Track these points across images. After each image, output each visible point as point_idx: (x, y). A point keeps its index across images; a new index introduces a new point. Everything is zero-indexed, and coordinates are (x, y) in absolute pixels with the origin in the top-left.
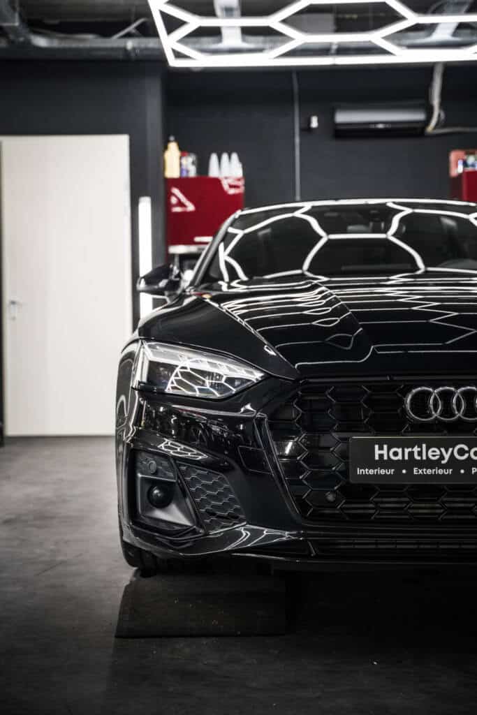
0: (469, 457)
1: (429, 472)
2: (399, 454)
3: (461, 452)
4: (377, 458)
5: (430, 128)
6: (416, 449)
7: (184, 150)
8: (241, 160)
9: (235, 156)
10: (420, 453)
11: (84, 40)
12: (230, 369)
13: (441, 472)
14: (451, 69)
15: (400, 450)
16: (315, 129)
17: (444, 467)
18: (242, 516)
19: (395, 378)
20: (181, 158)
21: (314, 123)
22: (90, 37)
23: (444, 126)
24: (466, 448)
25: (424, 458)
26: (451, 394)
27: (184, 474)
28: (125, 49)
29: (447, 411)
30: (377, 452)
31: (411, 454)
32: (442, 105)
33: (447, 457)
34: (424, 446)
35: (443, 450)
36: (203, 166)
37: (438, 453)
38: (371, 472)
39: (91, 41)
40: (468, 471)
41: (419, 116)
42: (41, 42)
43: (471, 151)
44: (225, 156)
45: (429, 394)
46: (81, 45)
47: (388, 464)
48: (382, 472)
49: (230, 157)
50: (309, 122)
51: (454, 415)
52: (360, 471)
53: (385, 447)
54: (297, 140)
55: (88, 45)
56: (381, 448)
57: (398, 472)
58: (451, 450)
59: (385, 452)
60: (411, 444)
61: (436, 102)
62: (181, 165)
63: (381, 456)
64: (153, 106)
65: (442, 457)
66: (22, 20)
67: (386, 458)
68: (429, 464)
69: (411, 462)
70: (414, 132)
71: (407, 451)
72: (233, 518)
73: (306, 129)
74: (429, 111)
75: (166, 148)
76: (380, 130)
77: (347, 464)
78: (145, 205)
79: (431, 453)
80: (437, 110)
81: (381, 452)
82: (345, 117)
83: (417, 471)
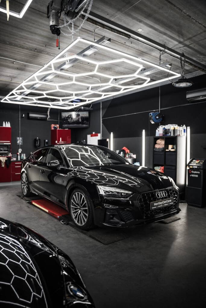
2: (157, 205)
3: (163, 202)
5: (47, 119)
9: (9, 122)
14: (52, 109)
16: (24, 117)
17: (162, 205)
23: (50, 119)
32: (50, 115)
41: (45, 117)
43: (55, 124)
44: (7, 122)
45: (159, 193)
49: (8, 123)
50: (23, 115)
51: (162, 196)
54: (20, 119)
60: (158, 202)
61: (48, 114)
70: (44, 120)
73: (22, 117)
74: (47, 115)
76: (39, 119)
79: (160, 203)
80: (49, 116)
81: (155, 204)
82: (31, 115)
83: (159, 206)
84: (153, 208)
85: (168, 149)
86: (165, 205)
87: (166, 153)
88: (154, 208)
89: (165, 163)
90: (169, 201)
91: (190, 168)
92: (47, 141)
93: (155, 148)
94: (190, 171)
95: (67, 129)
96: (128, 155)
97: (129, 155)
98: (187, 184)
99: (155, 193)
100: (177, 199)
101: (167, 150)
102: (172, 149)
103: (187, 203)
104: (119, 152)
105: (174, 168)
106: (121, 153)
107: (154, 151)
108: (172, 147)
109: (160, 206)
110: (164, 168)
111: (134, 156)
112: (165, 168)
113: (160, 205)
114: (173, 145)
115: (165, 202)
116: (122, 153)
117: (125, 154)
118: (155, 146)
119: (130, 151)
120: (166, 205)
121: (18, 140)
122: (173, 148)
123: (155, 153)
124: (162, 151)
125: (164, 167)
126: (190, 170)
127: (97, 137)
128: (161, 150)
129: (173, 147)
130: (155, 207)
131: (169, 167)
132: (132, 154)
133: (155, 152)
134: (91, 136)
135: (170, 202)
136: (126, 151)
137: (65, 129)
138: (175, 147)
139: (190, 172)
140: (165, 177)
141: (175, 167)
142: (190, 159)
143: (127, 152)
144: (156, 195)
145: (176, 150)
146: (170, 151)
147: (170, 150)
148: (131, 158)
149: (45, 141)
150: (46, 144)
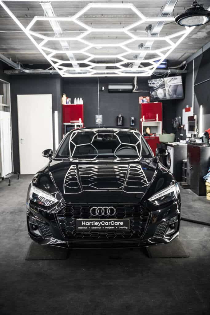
0: (105, 225)
1: (95, 228)
2: (88, 224)
3: (103, 223)
4: (83, 224)
5: (134, 91)
6: (92, 223)
7: (67, 97)
8: (82, 99)
9: (81, 99)
10: (93, 224)
11: (39, 70)
12: (50, 198)
13: (98, 228)
15: (88, 223)
16: (103, 90)
17: (99, 227)
18: (52, 236)
19: (89, 204)
20: (66, 99)
21: (103, 88)
22: (40, 70)
23: (138, 90)
24: (104, 222)
25: (94, 224)
26: (101, 209)
27: (39, 224)
28: (50, 73)
29: (100, 213)
30: (83, 223)
31: (91, 224)
32: (137, 84)
33: (100, 224)
34: (94, 222)
35: (99, 223)
36: (72, 101)
37: (97, 223)
38: (81, 228)
39: (40, 71)
40: (105, 227)
41: (131, 87)
42: (27, 71)
43: (144, 97)
44: (78, 99)
45: (96, 209)
46: (38, 72)
47: (86, 226)
48: (84, 228)
49: (80, 99)
50: (102, 88)
51: (101, 214)
52: (79, 228)
53: (85, 222)
54: (99, 93)
55: (40, 72)
56: (84, 222)
57: (88, 228)
58: (100, 223)
59: (85, 223)
60: (91, 221)
61: (135, 83)
62: (67, 101)
63: (84, 224)
64: (58, 87)
65: (98, 224)
66: (21, 66)
67: (85, 225)
68: (95, 226)
69: (91, 226)
70: (130, 91)
71: (90, 223)
72: (50, 236)
73: (101, 90)
74: (134, 86)
75: (62, 96)
77: (76, 225)
78: (56, 113)
80: (136, 86)
82: (111, 87)
83: (93, 228)
86: (107, 228)
90: (117, 223)
92: (133, 118)
95: (157, 102)
115: (107, 223)
120: (109, 228)
121: (97, 119)
127: (189, 112)
134: (186, 111)
135: (121, 226)
137: (155, 103)
149: (130, 119)
150: (132, 122)
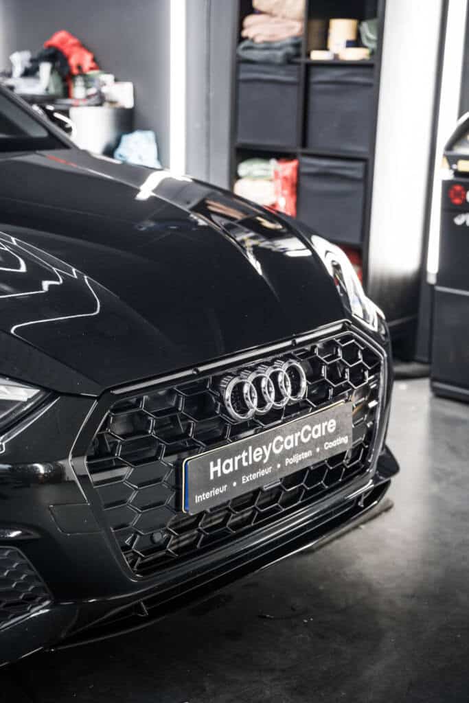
0: (284, 448)
2: (231, 465)
3: (278, 445)
4: (212, 477)
6: (244, 455)
10: (247, 458)
13: (263, 473)
15: (231, 461)
17: (265, 466)
24: (282, 439)
25: (250, 462)
30: (212, 470)
31: (240, 461)
33: (267, 454)
34: (250, 448)
35: (264, 447)
37: (261, 452)
40: (283, 463)
47: (222, 480)
53: (219, 461)
56: (215, 464)
57: (230, 486)
58: (270, 445)
59: (218, 467)
60: (240, 451)
63: (216, 473)
65: (264, 456)
67: (219, 474)
69: (240, 471)
71: (237, 459)
79: (256, 455)
81: (216, 469)
83: (245, 479)
84: (198, 499)
85: (324, 47)
86: (288, 461)
87: (313, 70)
88: (208, 495)
89: (304, 144)
90: (318, 430)
91: (457, 174)
93: (241, 39)
94: (458, 195)
96: (87, 87)
97: (88, 82)
98: (433, 268)
99: (217, 381)
100: (372, 404)
101: (317, 55)
102: (350, 44)
103: (426, 382)
104: (32, 61)
105: (355, 170)
106: (37, 69)
107: (239, 63)
108: (351, 36)
109: (254, 476)
110: (298, 169)
111: (123, 94)
112: (305, 170)
113: (256, 467)
114: (359, 24)
115: (291, 441)
116: (45, 68)
117: (66, 76)
118: (241, 27)
119: (94, 60)
120: (296, 459)
122: (356, 43)
123: (243, 76)
124: (289, 60)
125: (294, 164)
126: (458, 188)
128: (280, 53)
129: (358, 34)
130: (217, 491)
131: (325, 163)
132: (108, 78)
133: (243, 67)
135: (330, 437)
136: (73, 61)
138: (373, 37)
139: (457, 201)
140: (293, 248)
141: (360, 165)
142: (461, 114)
143: (79, 67)
144: (228, 394)
145: (372, 53)
146: (337, 64)
147: (336, 56)
148: (100, 105)
